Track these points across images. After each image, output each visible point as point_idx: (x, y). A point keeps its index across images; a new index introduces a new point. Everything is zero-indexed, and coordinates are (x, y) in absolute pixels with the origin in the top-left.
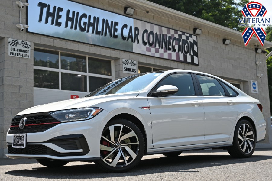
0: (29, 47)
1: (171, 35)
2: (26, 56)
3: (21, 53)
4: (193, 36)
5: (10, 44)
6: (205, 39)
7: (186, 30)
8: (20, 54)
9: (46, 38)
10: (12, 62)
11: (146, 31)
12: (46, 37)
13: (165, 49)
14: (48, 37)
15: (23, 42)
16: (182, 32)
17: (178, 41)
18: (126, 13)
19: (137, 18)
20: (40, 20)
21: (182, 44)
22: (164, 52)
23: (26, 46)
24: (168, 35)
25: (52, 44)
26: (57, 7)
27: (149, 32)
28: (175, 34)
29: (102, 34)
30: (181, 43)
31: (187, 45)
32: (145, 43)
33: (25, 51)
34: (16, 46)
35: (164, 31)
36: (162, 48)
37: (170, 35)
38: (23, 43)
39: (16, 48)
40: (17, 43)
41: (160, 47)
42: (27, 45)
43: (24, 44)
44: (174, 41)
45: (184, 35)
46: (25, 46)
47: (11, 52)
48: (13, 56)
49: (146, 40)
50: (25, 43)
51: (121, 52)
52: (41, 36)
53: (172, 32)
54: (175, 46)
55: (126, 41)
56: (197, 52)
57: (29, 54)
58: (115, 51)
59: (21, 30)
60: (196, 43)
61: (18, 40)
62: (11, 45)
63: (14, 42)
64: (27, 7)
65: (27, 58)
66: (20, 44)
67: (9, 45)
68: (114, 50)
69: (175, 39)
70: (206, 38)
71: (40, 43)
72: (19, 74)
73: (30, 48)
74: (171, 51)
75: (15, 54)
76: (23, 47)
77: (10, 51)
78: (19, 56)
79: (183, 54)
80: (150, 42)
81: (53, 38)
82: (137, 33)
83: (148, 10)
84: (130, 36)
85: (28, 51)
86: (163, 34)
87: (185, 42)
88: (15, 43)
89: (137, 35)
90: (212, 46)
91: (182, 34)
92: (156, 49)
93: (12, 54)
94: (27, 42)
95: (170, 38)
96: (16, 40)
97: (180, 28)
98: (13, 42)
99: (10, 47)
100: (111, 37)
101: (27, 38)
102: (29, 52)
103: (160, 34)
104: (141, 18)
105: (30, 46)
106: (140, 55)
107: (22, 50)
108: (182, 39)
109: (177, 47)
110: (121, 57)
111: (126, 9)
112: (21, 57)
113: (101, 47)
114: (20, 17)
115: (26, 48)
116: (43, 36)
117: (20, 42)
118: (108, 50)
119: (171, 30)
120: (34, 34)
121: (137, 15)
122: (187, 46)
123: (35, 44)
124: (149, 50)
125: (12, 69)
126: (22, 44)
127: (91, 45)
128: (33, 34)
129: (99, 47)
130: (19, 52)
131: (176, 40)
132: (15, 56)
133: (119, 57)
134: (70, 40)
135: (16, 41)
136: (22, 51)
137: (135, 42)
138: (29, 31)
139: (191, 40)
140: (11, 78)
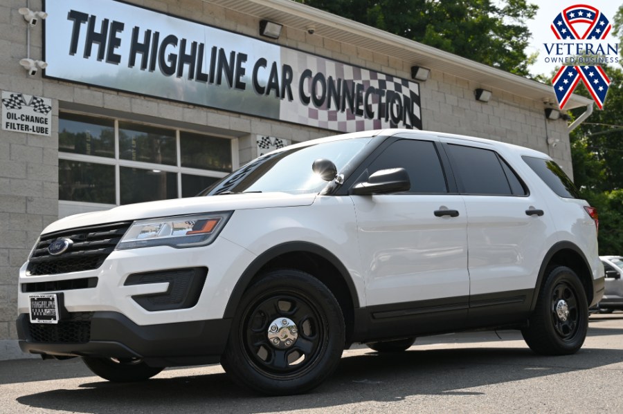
0: (48, 110)
1: (363, 81)
2: (41, 130)
3: (31, 124)
4: (410, 83)
5: (6, 103)
6: (437, 89)
7: (396, 69)
8: (27, 127)
9: (86, 91)
10: (10, 145)
11: (307, 73)
12: (85, 87)
13: (350, 111)
14: (92, 88)
15: (35, 98)
16: (387, 75)
17: (378, 96)
18: (265, 33)
19: (287, 44)
20: (73, 50)
21: (388, 100)
22: (349, 118)
23: (41, 107)
24: (357, 82)
25: (99, 104)
26: (110, 22)
27: (314, 75)
28: (371, 78)
29: (212, 81)
30: (384, 100)
31: (397, 102)
32: (305, 100)
33: (38, 120)
34: (20, 108)
35: (348, 73)
36: (343, 110)
37: (361, 82)
38: (35, 101)
39: (18, 113)
40: (21, 101)
41: (338, 109)
42: (43, 105)
43: (37, 104)
44: (370, 96)
45: (392, 81)
46: (40, 109)
47: (7, 123)
48: (12, 130)
49: (308, 94)
50: (38, 102)
51: (253, 119)
52: (75, 85)
53: (365, 75)
54: (371, 105)
55: (264, 95)
56: (419, 117)
57: (49, 126)
58: (239, 117)
59: (30, 73)
60: (416, 98)
61: (25, 96)
62: (7, 105)
63: (13, 99)
64: (43, 22)
65: (44, 134)
66: (28, 104)
67: (4, 106)
68: (237, 115)
69: (371, 90)
70: (439, 87)
71: (72, 101)
72: (27, 171)
73: (50, 113)
74: (363, 117)
75: (16, 126)
76: (35, 110)
77: (5, 120)
78: (27, 132)
79: (389, 122)
80: (317, 97)
81: (103, 90)
82: (287, 77)
83: (312, 28)
84: (272, 85)
85: (46, 119)
86: (346, 79)
87: (392, 97)
88: (17, 101)
89: (287, 83)
90: (452, 106)
91: (388, 80)
92: (329, 113)
93: (9, 127)
94: (43, 99)
95: (360, 87)
96: (20, 96)
97: (381, 65)
98: (11, 100)
99: (5, 110)
100: (231, 86)
101: (43, 90)
102: (49, 121)
103: (339, 80)
104: (297, 44)
105: (50, 108)
106: (295, 127)
107: (32, 117)
108: (386, 91)
109: (375, 108)
110: (253, 132)
111: (263, 24)
112: (31, 132)
113: (208, 110)
114: (27, 44)
115: (42, 112)
116: (79, 86)
117: (28, 98)
118: (224, 116)
119: (362, 70)
120: (60, 82)
121: (287, 38)
122: (397, 106)
123: (62, 104)
124: (314, 115)
125: (10, 159)
126: (33, 103)
127: (186, 106)
128: (56, 81)
129: (205, 109)
130: (25, 123)
131: (374, 92)
132: (17, 130)
133: (248, 131)
134: (140, 95)
135: (20, 98)
136: (32, 120)
137: (283, 97)
138: (48, 73)
139: (406, 92)
140: (8, 180)
